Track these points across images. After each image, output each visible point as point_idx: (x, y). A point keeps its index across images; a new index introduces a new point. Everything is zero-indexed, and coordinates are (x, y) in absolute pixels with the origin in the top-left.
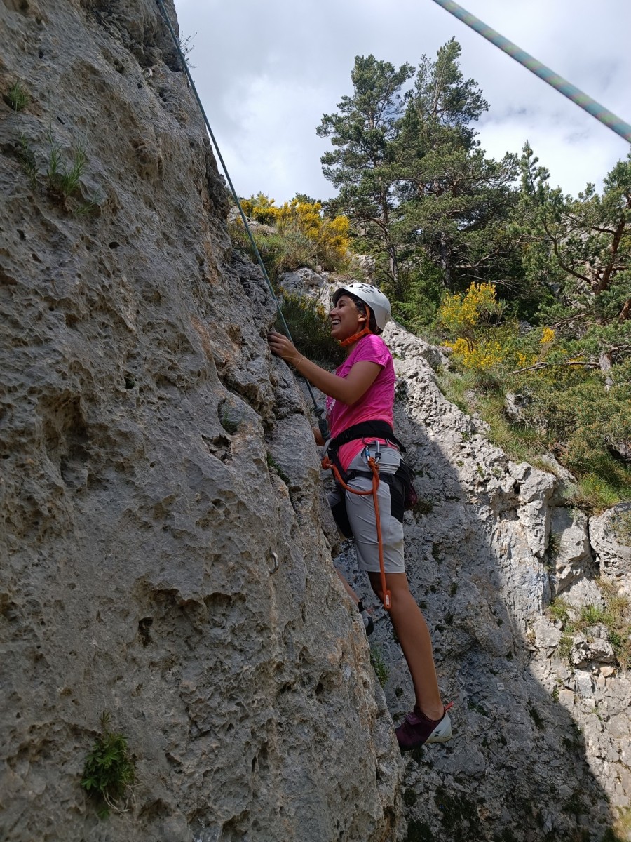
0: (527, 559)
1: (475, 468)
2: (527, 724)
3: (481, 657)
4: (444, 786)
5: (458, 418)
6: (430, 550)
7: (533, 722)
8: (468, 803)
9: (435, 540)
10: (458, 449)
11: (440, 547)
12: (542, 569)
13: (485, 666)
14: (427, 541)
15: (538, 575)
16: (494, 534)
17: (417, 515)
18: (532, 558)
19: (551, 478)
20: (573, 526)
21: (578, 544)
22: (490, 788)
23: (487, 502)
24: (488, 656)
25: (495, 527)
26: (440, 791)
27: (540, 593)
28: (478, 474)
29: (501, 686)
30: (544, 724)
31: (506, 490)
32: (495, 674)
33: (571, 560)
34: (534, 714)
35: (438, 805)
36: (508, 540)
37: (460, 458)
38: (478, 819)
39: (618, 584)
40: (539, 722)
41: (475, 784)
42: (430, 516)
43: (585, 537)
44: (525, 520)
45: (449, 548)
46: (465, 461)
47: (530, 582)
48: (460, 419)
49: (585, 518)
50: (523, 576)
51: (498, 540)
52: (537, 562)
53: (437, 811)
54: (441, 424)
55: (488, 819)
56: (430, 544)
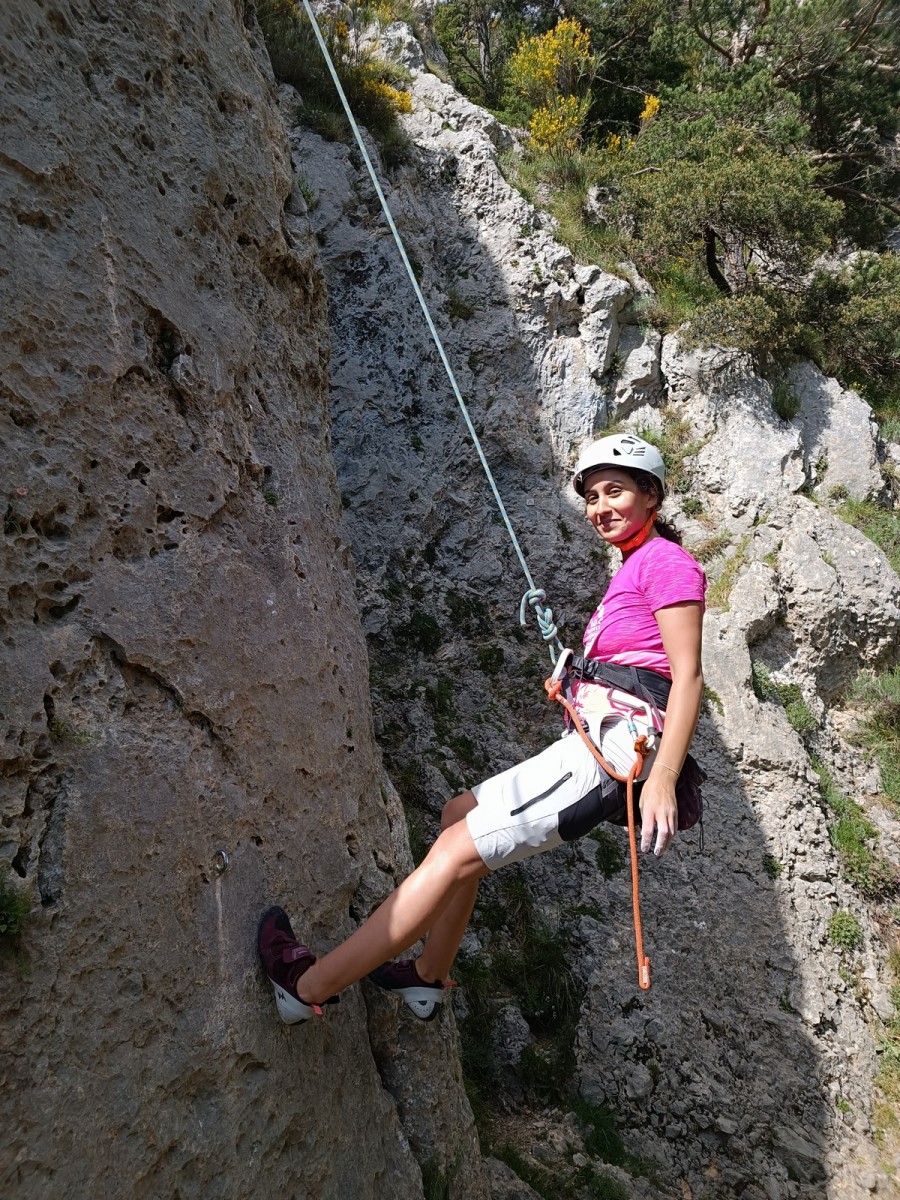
0: (583, 379)
1: (532, 268)
2: (553, 534)
3: (512, 473)
4: (456, 589)
5: (518, 206)
6: (467, 359)
7: (560, 533)
8: (480, 605)
9: (474, 348)
10: (515, 246)
11: (479, 357)
12: (599, 391)
13: (516, 482)
14: (464, 349)
15: (593, 397)
16: (547, 350)
17: (455, 319)
18: (589, 379)
19: (624, 284)
20: (644, 346)
21: (645, 365)
22: (505, 593)
23: (542, 311)
24: (520, 472)
25: (549, 342)
26: (451, 593)
27: (592, 416)
28: (535, 276)
29: (530, 501)
30: (572, 536)
31: (567, 297)
32: (526, 491)
33: (634, 382)
34: (563, 527)
35: (447, 603)
36: (563, 357)
37: (516, 257)
38: (488, 618)
39: (683, 409)
40: (566, 534)
41: (490, 589)
42: (471, 322)
43: (655, 357)
44: (586, 334)
45: (490, 357)
46: (522, 261)
47: (583, 403)
48: (521, 209)
49: (659, 337)
50: (576, 397)
51: (551, 357)
52: (594, 384)
53: (445, 608)
54: (497, 214)
55: (500, 618)
56: (467, 353)
